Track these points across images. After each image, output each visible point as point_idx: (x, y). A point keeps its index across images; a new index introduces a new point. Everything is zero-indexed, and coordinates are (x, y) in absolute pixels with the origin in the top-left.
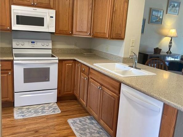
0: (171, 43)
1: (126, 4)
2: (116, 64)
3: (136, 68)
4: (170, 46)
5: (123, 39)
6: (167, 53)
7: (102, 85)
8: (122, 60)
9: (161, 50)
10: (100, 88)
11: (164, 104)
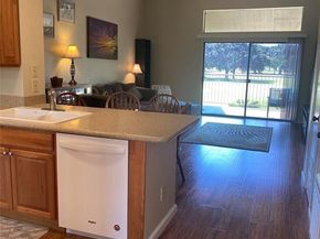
0: (73, 67)
1: (15, 7)
2: (16, 109)
3: (55, 109)
4: (73, 73)
5: (18, 65)
6: (70, 83)
7: (9, 147)
8: (22, 102)
9: (61, 80)
10: (7, 154)
11: (130, 141)
